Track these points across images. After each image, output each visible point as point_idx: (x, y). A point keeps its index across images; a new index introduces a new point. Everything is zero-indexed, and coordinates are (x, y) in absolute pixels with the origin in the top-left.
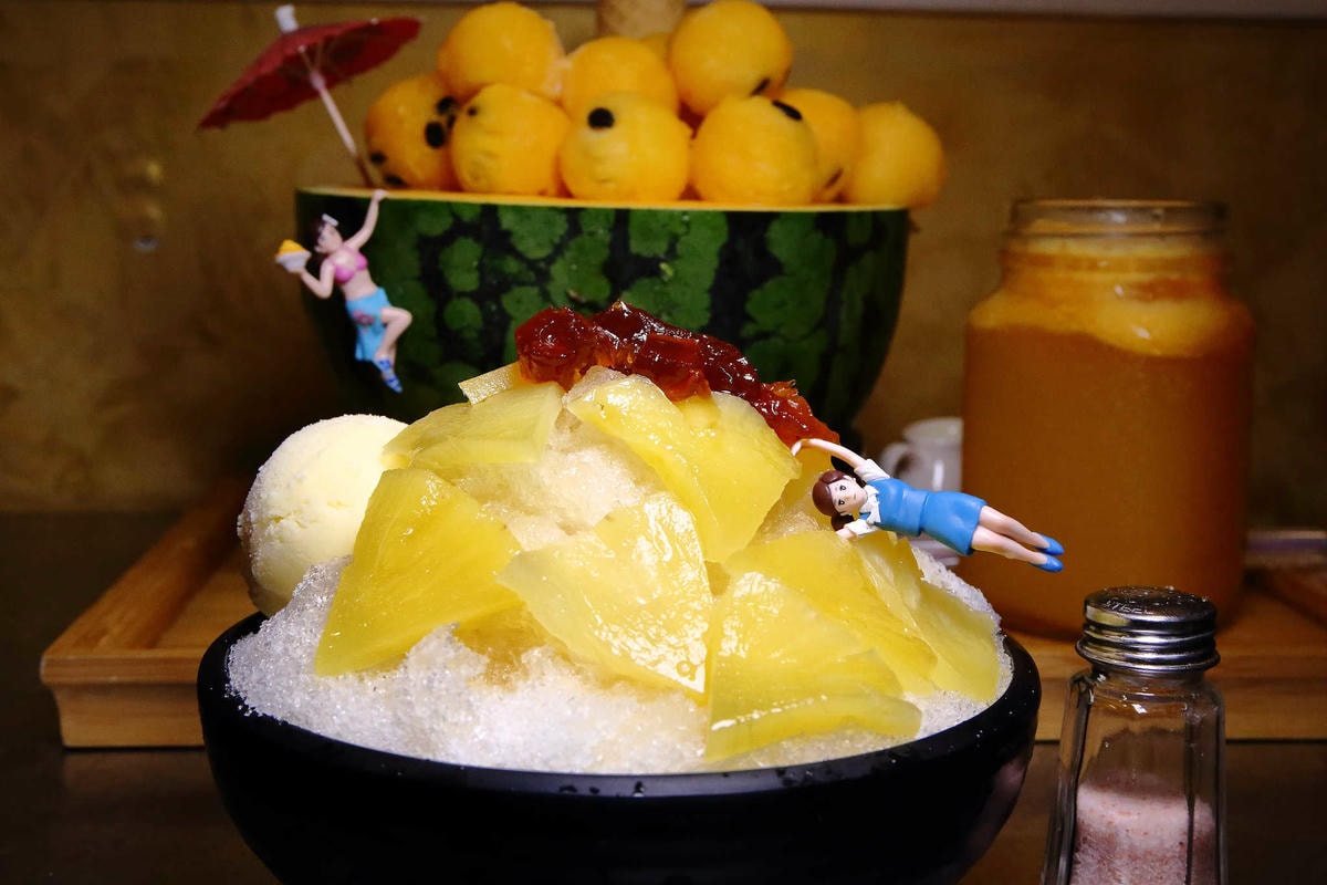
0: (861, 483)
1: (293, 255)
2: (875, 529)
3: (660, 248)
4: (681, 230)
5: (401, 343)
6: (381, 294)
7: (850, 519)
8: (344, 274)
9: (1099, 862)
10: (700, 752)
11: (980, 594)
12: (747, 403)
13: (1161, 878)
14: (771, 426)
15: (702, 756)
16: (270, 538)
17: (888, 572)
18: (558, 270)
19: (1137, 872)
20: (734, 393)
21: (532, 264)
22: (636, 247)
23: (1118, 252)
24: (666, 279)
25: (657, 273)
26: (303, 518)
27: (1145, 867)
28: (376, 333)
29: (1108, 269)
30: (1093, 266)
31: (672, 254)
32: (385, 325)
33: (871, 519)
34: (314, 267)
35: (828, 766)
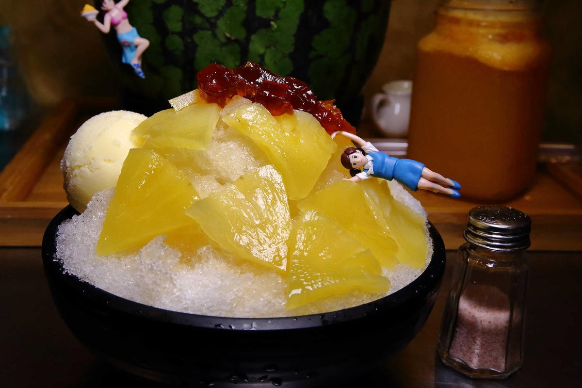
0: (364, 154)
1: (90, 12)
2: (371, 176)
3: (271, 14)
4: (281, 5)
5: (144, 56)
6: (134, 30)
7: (359, 171)
8: (116, 20)
9: (467, 333)
10: (283, 304)
11: (419, 203)
12: (311, 116)
13: (495, 342)
14: (323, 126)
15: (284, 305)
16: (76, 176)
17: (377, 200)
18: (221, 23)
19: (484, 339)
20: (305, 110)
21: (208, 20)
22: (259, 13)
23: (491, 18)
24: (273, 29)
25: (269, 26)
26: (92, 167)
27: (488, 337)
28: (132, 50)
29: (485, 27)
30: (478, 25)
31: (276, 17)
32: (136, 47)
33: (369, 172)
34: (101, 18)
35: (345, 312)
